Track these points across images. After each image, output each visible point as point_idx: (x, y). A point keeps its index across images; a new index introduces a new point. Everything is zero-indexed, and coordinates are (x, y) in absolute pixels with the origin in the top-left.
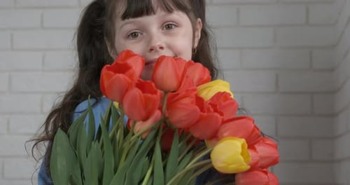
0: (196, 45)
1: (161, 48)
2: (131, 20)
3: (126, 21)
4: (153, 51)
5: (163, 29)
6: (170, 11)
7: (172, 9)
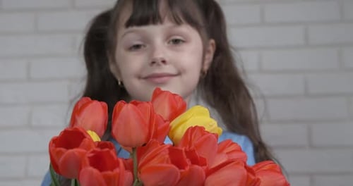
0: (206, 68)
1: (164, 62)
2: (135, 28)
3: (130, 29)
4: (155, 65)
5: (169, 43)
6: (178, 23)
7: (181, 21)
